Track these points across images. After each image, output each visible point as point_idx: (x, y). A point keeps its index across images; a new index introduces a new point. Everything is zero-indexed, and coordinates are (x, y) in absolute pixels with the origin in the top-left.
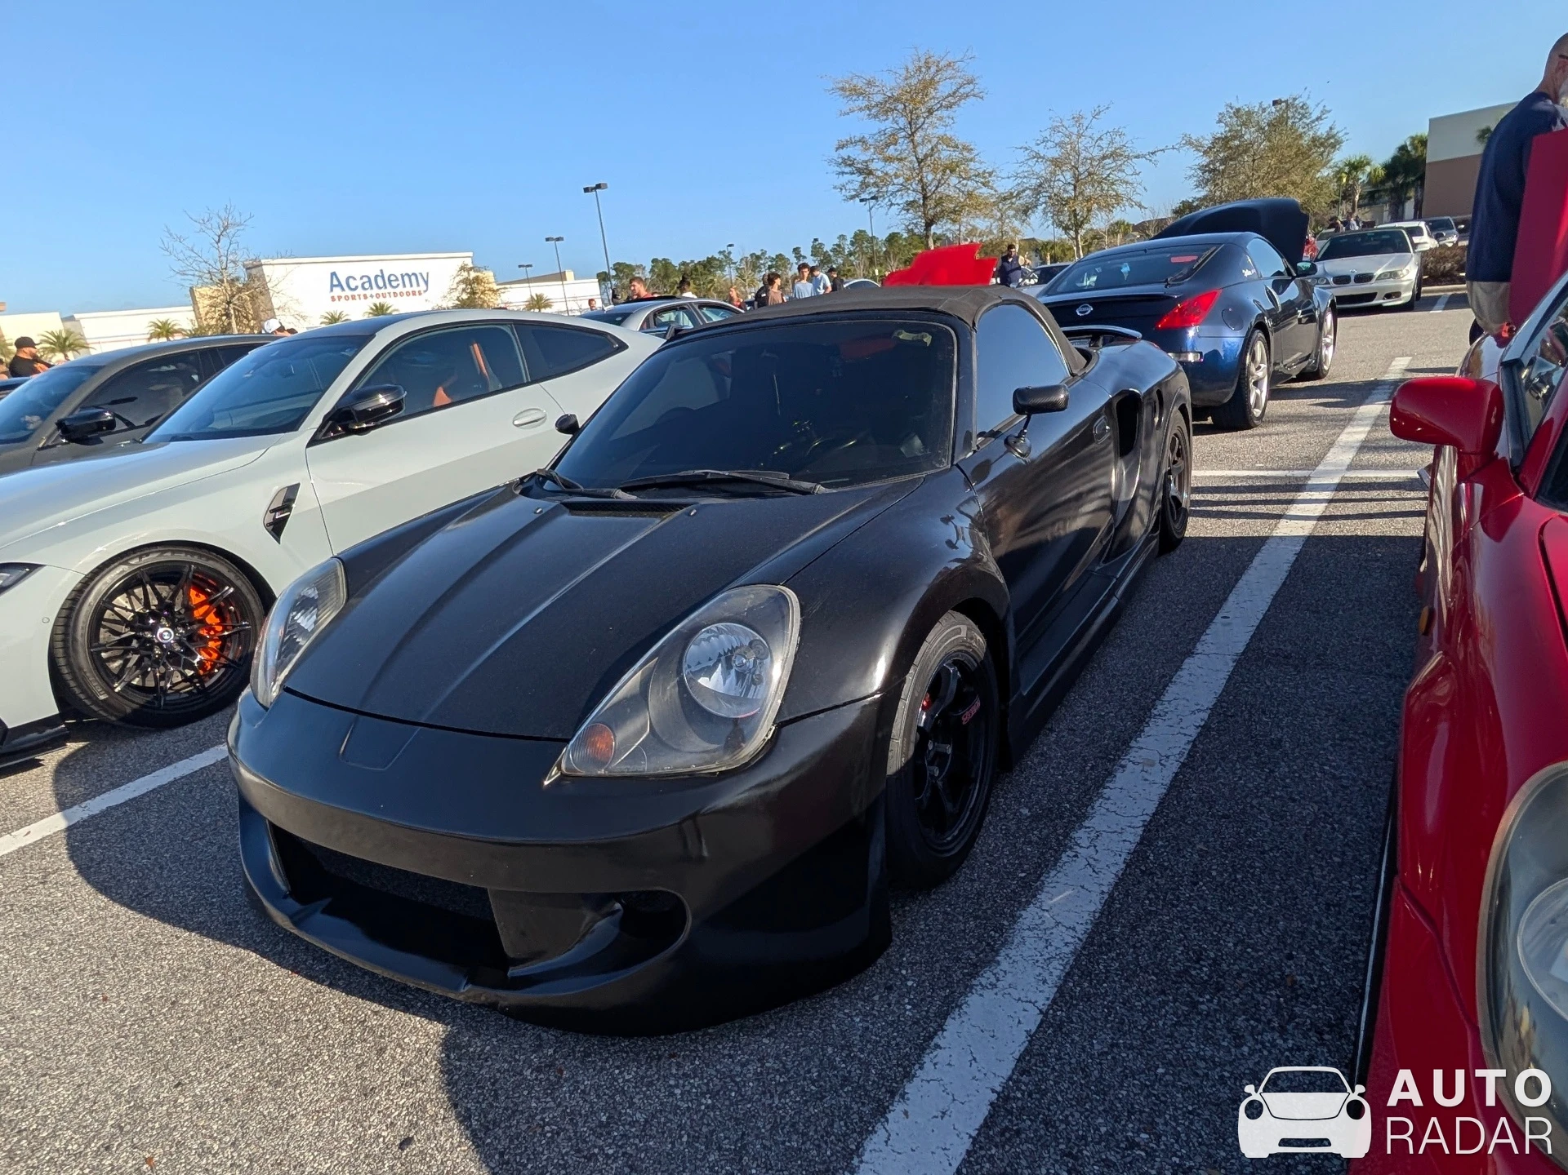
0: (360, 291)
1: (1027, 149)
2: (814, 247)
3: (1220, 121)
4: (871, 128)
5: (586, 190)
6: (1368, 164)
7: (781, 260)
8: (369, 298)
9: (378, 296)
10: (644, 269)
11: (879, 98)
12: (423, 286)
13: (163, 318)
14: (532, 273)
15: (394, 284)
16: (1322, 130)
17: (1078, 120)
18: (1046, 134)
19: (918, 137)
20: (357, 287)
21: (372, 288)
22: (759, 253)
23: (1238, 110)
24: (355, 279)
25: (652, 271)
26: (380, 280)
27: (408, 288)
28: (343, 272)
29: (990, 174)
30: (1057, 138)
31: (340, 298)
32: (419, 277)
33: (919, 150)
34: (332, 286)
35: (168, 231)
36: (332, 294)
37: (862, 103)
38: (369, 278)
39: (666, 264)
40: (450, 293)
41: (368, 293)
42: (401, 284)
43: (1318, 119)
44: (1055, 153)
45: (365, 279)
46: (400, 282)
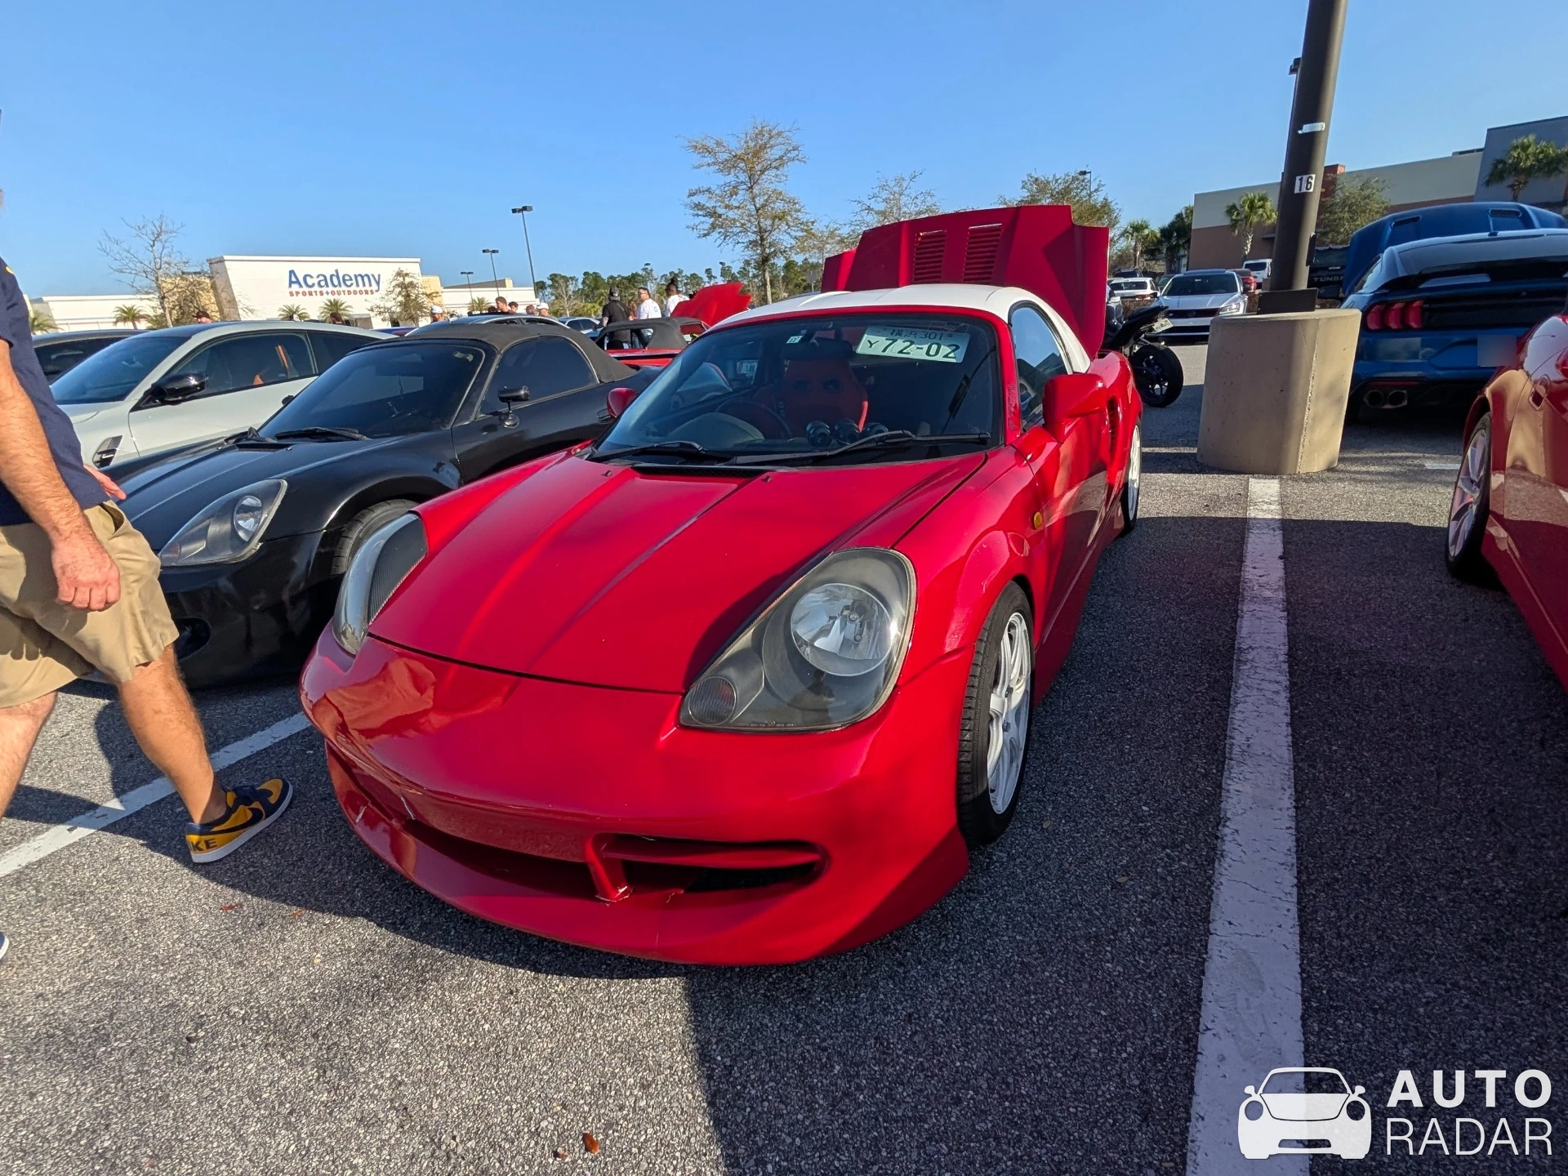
0: (316, 288)
1: (859, 202)
2: (723, 269)
3: (1023, 187)
4: (717, 180)
5: (514, 211)
6: (1147, 227)
7: (695, 278)
8: (325, 295)
9: (333, 293)
10: (577, 280)
11: (726, 156)
12: (375, 287)
13: (129, 304)
14: (473, 279)
15: (348, 283)
16: (1098, 199)
17: (899, 181)
18: (876, 191)
19: (756, 190)
20: (314, 285)
21: (328, 286)
22: (677, 272)
23: (1037, 179)
24: (311, 277)
25: (584, 283)
26: (335, 279)
27: (361, 287)
28: (301, 270)
29: (813, 223)
30: (885, 194)
31: (297, 293)
32: (372, 278)
33: (757, 200)
34: (291, 282)
35: (107, 235)
36: (290, 290)
37: (710, 160)
38: (325, 277)
39: (596, 276)
40: (387, 295)
41: (324, 290)
42: (355, 284)
43: (1096, 190)
44: (881, 207)
45: (321, 278)
46: (354, 281)
